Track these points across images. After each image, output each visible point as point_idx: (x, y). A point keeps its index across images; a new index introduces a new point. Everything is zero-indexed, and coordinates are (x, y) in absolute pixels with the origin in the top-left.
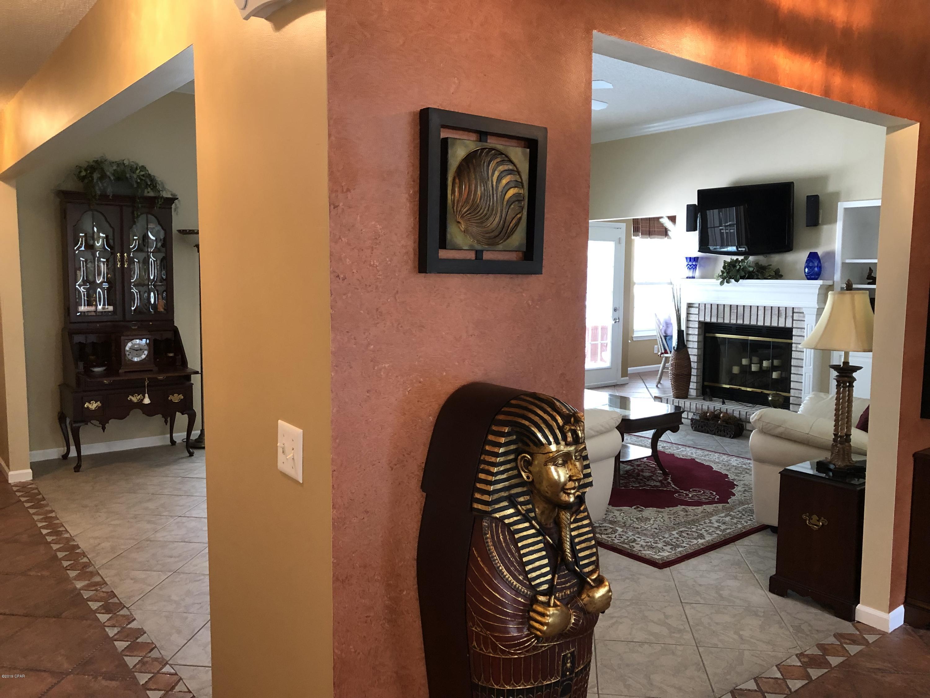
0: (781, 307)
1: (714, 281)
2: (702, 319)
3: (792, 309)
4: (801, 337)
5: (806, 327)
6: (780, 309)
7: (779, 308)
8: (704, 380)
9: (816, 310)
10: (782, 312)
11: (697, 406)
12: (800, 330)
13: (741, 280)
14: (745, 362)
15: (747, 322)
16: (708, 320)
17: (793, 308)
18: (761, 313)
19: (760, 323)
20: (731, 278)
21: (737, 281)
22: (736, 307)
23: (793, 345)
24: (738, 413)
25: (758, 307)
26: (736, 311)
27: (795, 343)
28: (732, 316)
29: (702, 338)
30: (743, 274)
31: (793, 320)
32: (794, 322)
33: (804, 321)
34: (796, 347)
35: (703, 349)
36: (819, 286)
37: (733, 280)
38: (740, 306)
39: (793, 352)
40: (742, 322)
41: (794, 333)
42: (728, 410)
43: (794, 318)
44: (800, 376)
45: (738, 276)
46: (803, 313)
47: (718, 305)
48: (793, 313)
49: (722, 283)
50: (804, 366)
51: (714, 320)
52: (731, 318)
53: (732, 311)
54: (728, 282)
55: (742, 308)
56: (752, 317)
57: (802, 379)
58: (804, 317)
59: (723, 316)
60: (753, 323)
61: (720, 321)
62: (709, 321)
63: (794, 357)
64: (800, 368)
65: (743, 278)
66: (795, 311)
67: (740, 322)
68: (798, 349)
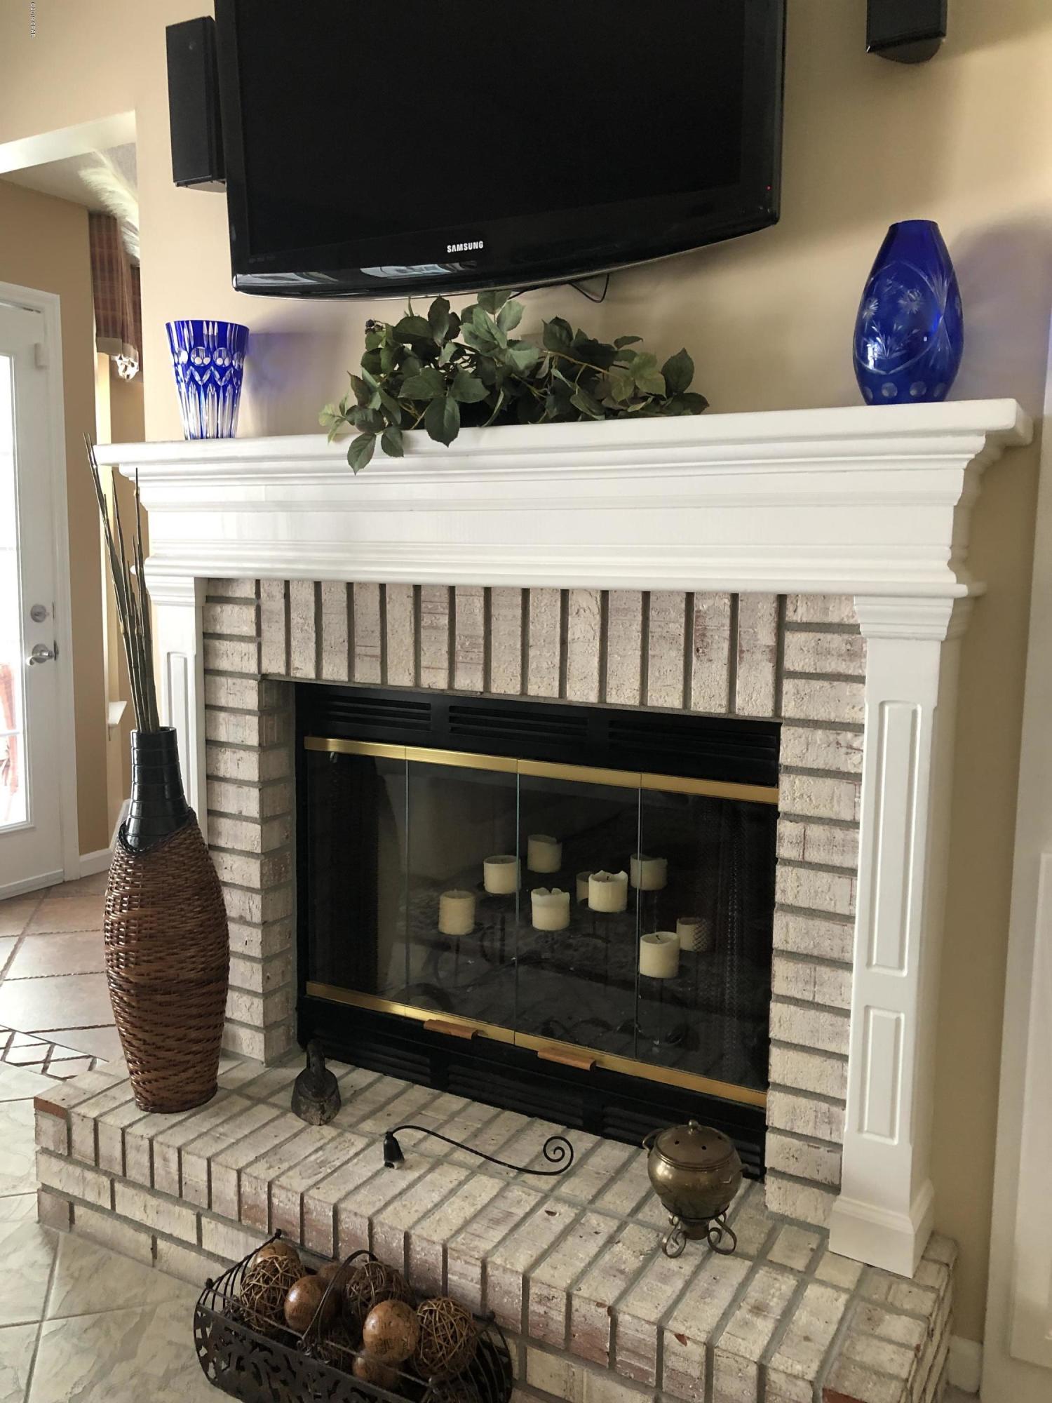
0: (704, 594)
1: (317, 444)
2: (275, 666)
3: (767, 610)
4: (829, 782)
5: (867, 718)
6: (701, 605)
7: (690, 596)
8: (304, 974)
9: (947, 608)
10: (711, 623)
11: (247, 1188)
12: (832, 735)
13: (464, 433)
14: (498, 878)
15: (505, 685)
16: (305, 670)
17: (782, 599)
18: (584, 629)
19: (582, 692)
20: (409, 423)
21: (444, 435)
22: (445, 597)
23: (785, 829)
24: (476, 1272)
25: (565, 593)
26: (445, 620)
27: (794, 818)
28: (424, 646)
29: (284, 762)
30: (477, 392)
31: (780, 674)
32: (788, 685)
33: (861, 679)
34: (804, 841)
35: (291, 819)
36: (979, 443)
37: (421, 438)
38: (469, 590)
39: (780, 871)
40: (479, 686)
41: (787, 755)
42: (417, 1245)
43: (790, 663)
44: (825, 1017)
45: (452, 407)
46: (853, 629)
47: (350, 586)
48: (781, 626)
49: (359, 455)
50: (856, 959)
51: (335, 672)
52: (424, 663)
53: (426, 620)
54: (393, 449)
55: (479, 603)
56: (532, 653)
57: (842, 1035)
58: (855, 654)
59: (378, 651)
60: (543, 688)
61: (367, 674)
62: (312, 675)
63: (790, 900)
64: (825, 972)
65: (476, 415)
66: (790, 616)
67: (469, 682)
68: (813, 856)
